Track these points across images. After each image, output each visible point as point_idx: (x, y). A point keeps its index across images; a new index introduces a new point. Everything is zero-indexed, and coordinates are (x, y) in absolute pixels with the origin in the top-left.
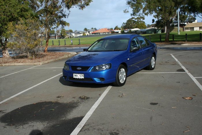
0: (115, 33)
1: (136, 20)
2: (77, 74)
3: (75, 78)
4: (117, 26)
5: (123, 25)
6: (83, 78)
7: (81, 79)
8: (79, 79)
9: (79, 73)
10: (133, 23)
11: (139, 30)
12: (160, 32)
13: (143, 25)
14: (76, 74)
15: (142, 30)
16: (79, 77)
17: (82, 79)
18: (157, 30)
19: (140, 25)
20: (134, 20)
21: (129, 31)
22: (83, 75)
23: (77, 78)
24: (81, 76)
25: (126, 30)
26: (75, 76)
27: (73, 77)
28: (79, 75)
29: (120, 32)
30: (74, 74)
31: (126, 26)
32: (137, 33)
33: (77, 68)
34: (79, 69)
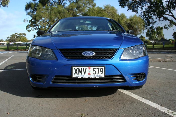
0: (1, 45)
1: (19, 36)
2: (85, 68)
3: (76, 79)
4: (2, 39)
5: (7, 39)
6: (103, 75)
7: (95, 79)
8: (89, 79)
9: (89, 66)
10: (16, 37)
11: (22, 43)
13: (25, 39)
14: (80, 68)
15: (24, 43)
16: (89, 74)
17: (100, 78)
19: (23, 40)
20: (17, 35)
22: (103, 68)
23: (83, 76)
24: (97, 70)
25: (11, 43)
26: (78, 73)
27: (70, 75)
28: (89, 69)
29: (6, 44)
30: (76, 68)
31: (10, 39)
32: (21, 45)
33: (82, 53)
34: (89, 55)
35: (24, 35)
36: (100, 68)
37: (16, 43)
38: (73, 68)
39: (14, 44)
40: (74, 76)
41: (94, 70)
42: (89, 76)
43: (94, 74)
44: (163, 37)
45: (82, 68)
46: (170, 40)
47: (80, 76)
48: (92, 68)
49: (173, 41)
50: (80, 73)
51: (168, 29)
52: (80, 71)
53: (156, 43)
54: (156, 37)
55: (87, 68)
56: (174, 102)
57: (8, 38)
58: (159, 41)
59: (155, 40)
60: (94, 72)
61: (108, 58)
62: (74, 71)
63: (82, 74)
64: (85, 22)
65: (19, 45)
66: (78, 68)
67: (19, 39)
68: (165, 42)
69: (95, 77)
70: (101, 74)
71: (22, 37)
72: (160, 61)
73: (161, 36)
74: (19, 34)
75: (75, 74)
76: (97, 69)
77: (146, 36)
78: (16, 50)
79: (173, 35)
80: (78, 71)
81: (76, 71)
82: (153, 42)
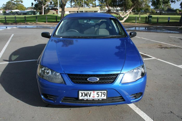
1: (15, 3)
2: (90, 92)
6: (105, 98)
10: (13, 5)
11: (20, 11)
12: (38, 14)
13: (22, 7)
14: (86, 92)
15: (21, 11)
16: (93, 97)
17: (103, 100)
18: (36, 12)
19: (20, 7)
20: (13, 3)
21: (10, 12)
22: (106, 92)
23: (88, 98)
24: (100, 94)
25: (7, 11)
26: (84, 96)
27: (77, 97)
28: (94, 93)
29: (2, 13)
30: (82, 92)
31: (6, 7)
32: (18, 14)
33: (87, 78)
34: (94, 80)
35: (20, 3)
36: (103, 92)
37: (13, 11)
38: (80, 92)
39: (11, 12)
40: (80, 98)
41: (98, 93)
42: (93, 99)
43: (97, 97)
44: (170, 7)
45: (88, 92)
46: (176, 10)
47: (86, 98)
48: (96, 92)
49: (180, 11)
50: (86, 96)
51: (175, 3)
52: (86, 94)
53: (162, 13)
54: (161, 7)
55: (92, 92)
56: (165, 114)
57: (4, 5)
58: (164, 11)
59: (161, 10)
60: (98, 95)
61: (110, 83)
62: (80, 95)
63: (87, 97)
64: (88, 22)
65: (16, 13)
66: (84, 92)
67: (16, 7)
68: (171, 12)
69: (98, 99)
70: (104, 96)
71: (19, 4)
72: (162, 48)
73: (167, 6)
74: (16, 1)
75: (81, 97)
76: (100, 92)
77: (152, 5)
78: (15, 23)
79: (180, 5)
80: (84, 95)
81: (82, 94)
82: (158, 12)
